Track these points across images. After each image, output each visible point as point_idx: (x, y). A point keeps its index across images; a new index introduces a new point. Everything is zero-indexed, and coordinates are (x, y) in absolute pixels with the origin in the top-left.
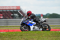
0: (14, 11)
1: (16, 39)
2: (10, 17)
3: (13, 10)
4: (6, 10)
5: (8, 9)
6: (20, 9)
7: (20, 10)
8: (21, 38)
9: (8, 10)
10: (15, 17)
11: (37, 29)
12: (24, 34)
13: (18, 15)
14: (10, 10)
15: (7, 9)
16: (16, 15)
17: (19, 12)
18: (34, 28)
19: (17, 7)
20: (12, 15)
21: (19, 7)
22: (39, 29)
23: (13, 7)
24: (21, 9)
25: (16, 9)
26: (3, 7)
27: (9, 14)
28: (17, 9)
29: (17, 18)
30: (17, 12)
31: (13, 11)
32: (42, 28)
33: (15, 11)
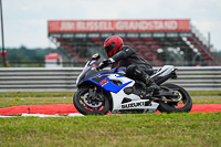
0: (169, 35)
1: (172, 139)
2: (154, 57)
3: (165, 32)
4: (139, 32)
5: (144, 28)
6: (190, 32)
7: (190, 35)
8: (194, 136)
9: (146, 32)
10: (172, 60)
11: (139, 104)
12: (203, 123)
13: (182, 53)
14: (152, 32)
15: (142, 28)
16: (176, 50)
17: (185, 39)
18: (125, 100)
19: (178, 21)
20: (160, 51)
21: (187, 21)
22: (147, 104)
23: (164, 21)
24: (194, 31)
25: (175, 28)
26: (129, 21)
27: (149, 46)
28: (178, 31)
29: (178, 62)
30: (180, 39)
31: (163, 35)
32: (156, 101)
33: (172, 35)
